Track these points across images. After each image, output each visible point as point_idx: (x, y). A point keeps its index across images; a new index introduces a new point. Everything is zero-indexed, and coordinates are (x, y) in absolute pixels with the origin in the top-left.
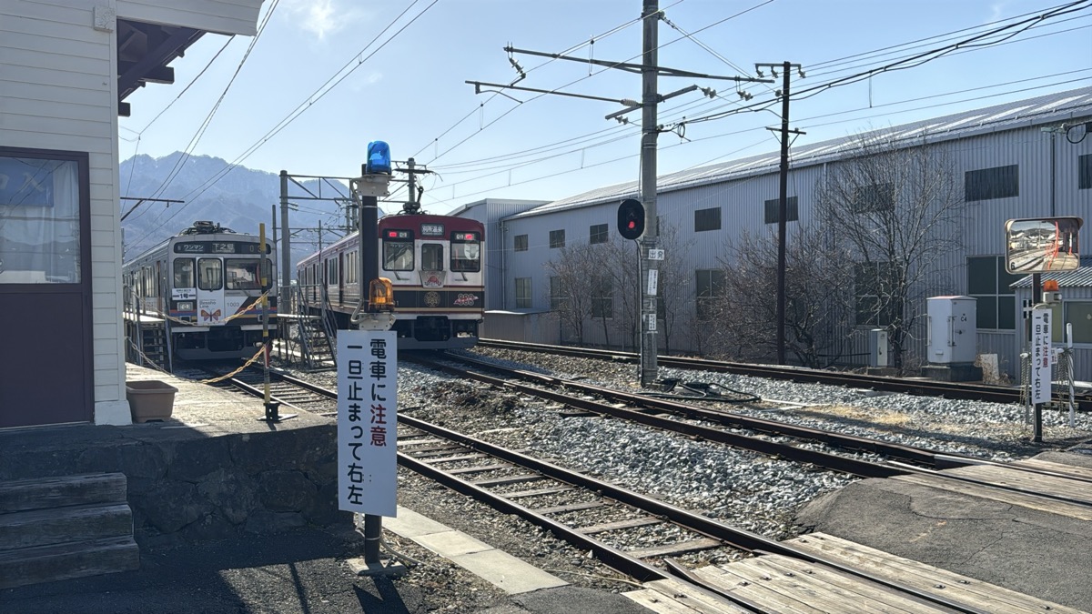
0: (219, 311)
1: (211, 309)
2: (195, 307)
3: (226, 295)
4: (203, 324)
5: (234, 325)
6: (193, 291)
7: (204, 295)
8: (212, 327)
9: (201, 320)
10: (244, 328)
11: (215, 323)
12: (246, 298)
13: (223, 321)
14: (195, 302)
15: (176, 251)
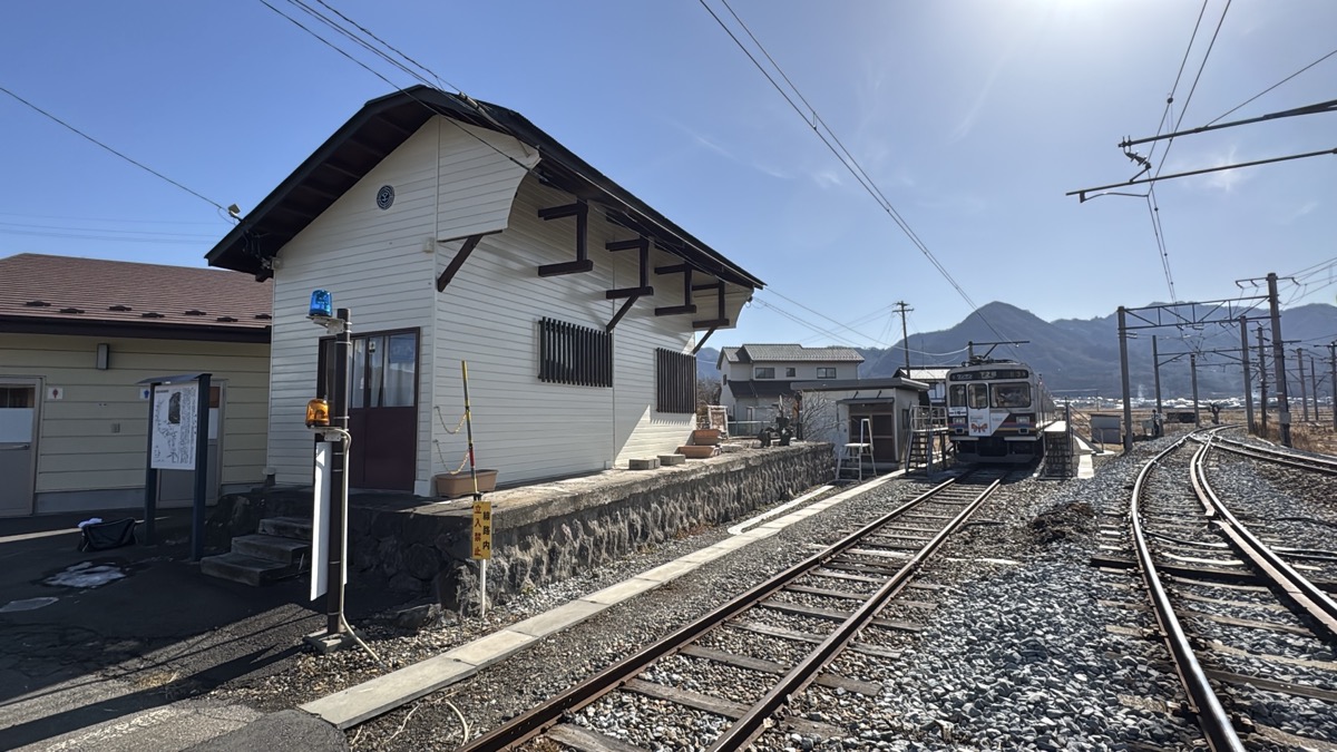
0: (986, 425)
1: (980, 423)
2: (967, 421)
3: (991, 412)
4: (974, 434)
5: (998, 436)
6: (964, 409)
7: (973, 412)
8: (980, 437)
9: (971, 432)
10: (1006, 439)
11: (982, 434)
12: (1007, 415)
13: (988, 433)
14: (966, 417)
15: (951, 380)
